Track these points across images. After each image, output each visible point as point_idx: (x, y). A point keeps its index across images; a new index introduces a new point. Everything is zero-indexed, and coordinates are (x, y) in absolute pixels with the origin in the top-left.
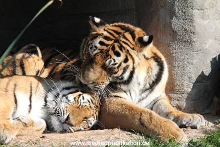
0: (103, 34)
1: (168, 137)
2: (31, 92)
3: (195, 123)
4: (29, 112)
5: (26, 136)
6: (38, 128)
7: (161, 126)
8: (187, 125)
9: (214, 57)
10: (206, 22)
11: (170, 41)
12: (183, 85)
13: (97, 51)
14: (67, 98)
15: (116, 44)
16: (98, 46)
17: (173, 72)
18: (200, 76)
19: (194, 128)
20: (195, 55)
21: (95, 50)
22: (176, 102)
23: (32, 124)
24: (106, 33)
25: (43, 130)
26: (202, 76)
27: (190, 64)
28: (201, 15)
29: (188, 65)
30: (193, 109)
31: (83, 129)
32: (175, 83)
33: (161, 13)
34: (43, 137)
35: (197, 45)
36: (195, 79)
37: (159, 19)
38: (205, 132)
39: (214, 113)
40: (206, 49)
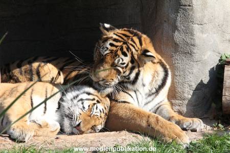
0: (112, 37)
2: (46, 96)
3: (194, 127)
4: (45, 113)
5: (42, 137)
6: (52, 130)
7: (166, 128)
8: (187, 129)
9: (212, 67)
10: (205, 36)
11: (173, 52)
12: (184, 92)
13: (107, 52)
14: (83, 103)
15: (124, 46)
16: (109, 47)
17: (175, 80)
18: (199, 84)
19: (194, 131)
20: (195, 66)
21: (106, 51)
22: (177, 107)
23: (47, 125)
24: (115, 37)
25: (57, 131)
26: (201, 85)
27: (190, 73)
28: (201, 29)
29: (188, 74)
30: (192, 114)
32: (177, 91)
33: (165, 27)
34: (57, 138)
35: (197, 56)
36: (194, 87)
37: (162, 33)
38: (204, 135)
39: (211, 117)
40: (205, 60)
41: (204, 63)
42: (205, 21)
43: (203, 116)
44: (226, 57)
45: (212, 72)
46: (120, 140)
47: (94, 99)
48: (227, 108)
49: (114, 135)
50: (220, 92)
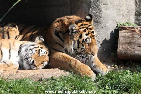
1: (84, 74)
2: (10, 48)
4: (9, 59)
6: (15, 67)
7: (81, 69)
9: (112, 30)
10: (108, 12)
14: (32, 50)
20: (102, 29)
23: (12, 65)
25: (18, 68)
26: (105, 41)
27: (99, 34)
28: (106, 7)
31: (41, 68)
33: (84, 6)
34: (17, 72)
35: (103, 24)
36: (101, 42)
37: (82, 10)
39: (111, 61)
40: (108, 26)
41: (107, 28)
42: (108, 2)
43: (106, 60)
44: (121, 25)
45: (112, 33)
46: (55, 74)
47: (38, 47)
48: (120, 55)
49: (52, 71)
50: (116, 46)
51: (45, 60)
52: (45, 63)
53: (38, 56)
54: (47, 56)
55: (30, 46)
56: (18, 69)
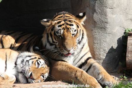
2: (6, 59)
4: (5, 71)
6: (11, 81)
9: (119, 37)
10: (114, 16)
11: (92, 27)
12: (100, 55)
14: (28, 62)
17: (94, 46)
20: (107, 36)
23: (8, 78)
25: (14, 81)
26: (112, 49)
27: (104, 42)
28: (112, 12)
32: (95, 54)
33: (87, 11)
34: (14, 86)
35: (109, 30)
36: (107, 51)
39: (119, 71)
40: (115, 32)
41: (114, 35)
42: (115, 6)
43: (113, 70)
44: (129, 31)
45: (119, 41)
47: (36, 58)
48: (129, 65)
50: (125, 54)
51: (44, 71)
52: (45, 74)
53: (36, 68)
54: (47, 67)
55: (26, 57)
56: (15, 83)
